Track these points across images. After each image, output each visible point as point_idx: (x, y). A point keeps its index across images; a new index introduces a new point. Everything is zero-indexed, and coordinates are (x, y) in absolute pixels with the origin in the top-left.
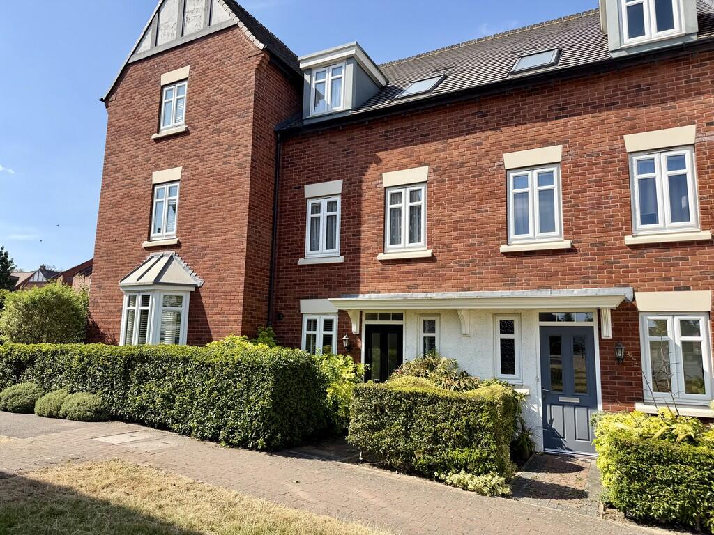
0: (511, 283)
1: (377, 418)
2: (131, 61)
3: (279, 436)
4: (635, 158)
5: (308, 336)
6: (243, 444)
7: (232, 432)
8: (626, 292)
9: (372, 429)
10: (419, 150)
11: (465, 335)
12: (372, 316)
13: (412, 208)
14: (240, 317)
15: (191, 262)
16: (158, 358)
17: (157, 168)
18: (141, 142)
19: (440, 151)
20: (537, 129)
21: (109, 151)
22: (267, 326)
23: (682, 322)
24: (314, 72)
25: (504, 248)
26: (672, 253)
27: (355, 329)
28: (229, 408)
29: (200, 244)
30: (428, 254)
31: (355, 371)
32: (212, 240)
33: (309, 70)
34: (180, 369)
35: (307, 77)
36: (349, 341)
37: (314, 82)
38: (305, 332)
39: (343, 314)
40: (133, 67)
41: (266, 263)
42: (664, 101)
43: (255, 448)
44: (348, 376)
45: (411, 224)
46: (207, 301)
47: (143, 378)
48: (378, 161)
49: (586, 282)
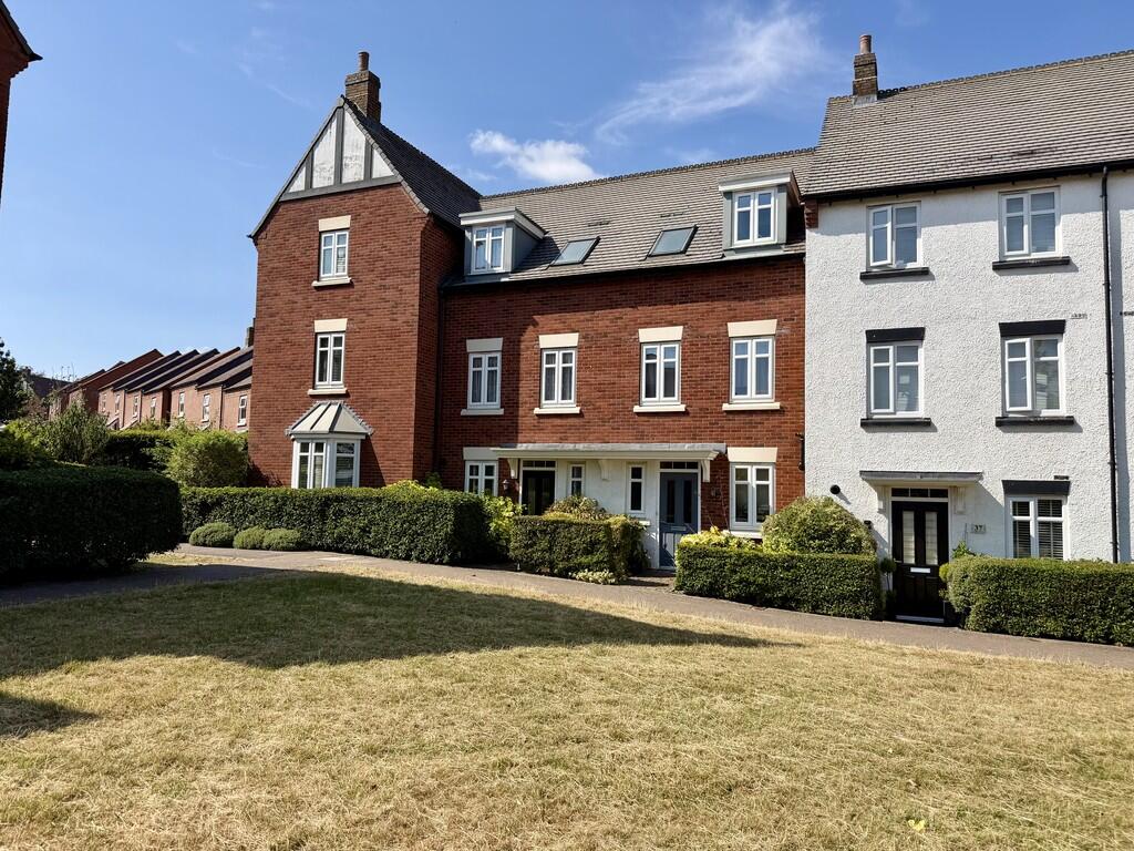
0: (640, 438)
1: (531, 539)
2: (282, 199)
3: (459, 553)
4: (735, 342)
5: (471, 480)
6: (431, 561)
7: (422, 552)
8: (721, 447)
9: (527, 547)
10: (571, 318)
11: (604, 480)
12: (529, 463)
13: (564, 369)
14: (411, 463)
15: (361, 411)
16: (354, 498)
17: (320, 317)
18: (299, 287)
19: (588, 320)
20: (664, 311)
21: (262, 293)
22: (433, 471)
23: (758, 470)
24: (475, 230)
25: (637, 409)
26: (755, 418)
27: (513, 474)
28: (418, 535)
29: (370, 395)
30: (577, 410)
31: (514, 510)
32: (381, 392)
33: (469, 227)
34: (374, 507)
35: (468, 234)
36: (508, 485)
37: (475, 240)
38: (468, 477)
39: (503, 462)
40: (286, 206)
41: (432, 413)
42: (757, 298)
43: (441, 563)
44: (507, 514)
45: (564, 382)
46: (378, 449)
47: (340, 514)
48: (535, 324)
49: (694, 439)
